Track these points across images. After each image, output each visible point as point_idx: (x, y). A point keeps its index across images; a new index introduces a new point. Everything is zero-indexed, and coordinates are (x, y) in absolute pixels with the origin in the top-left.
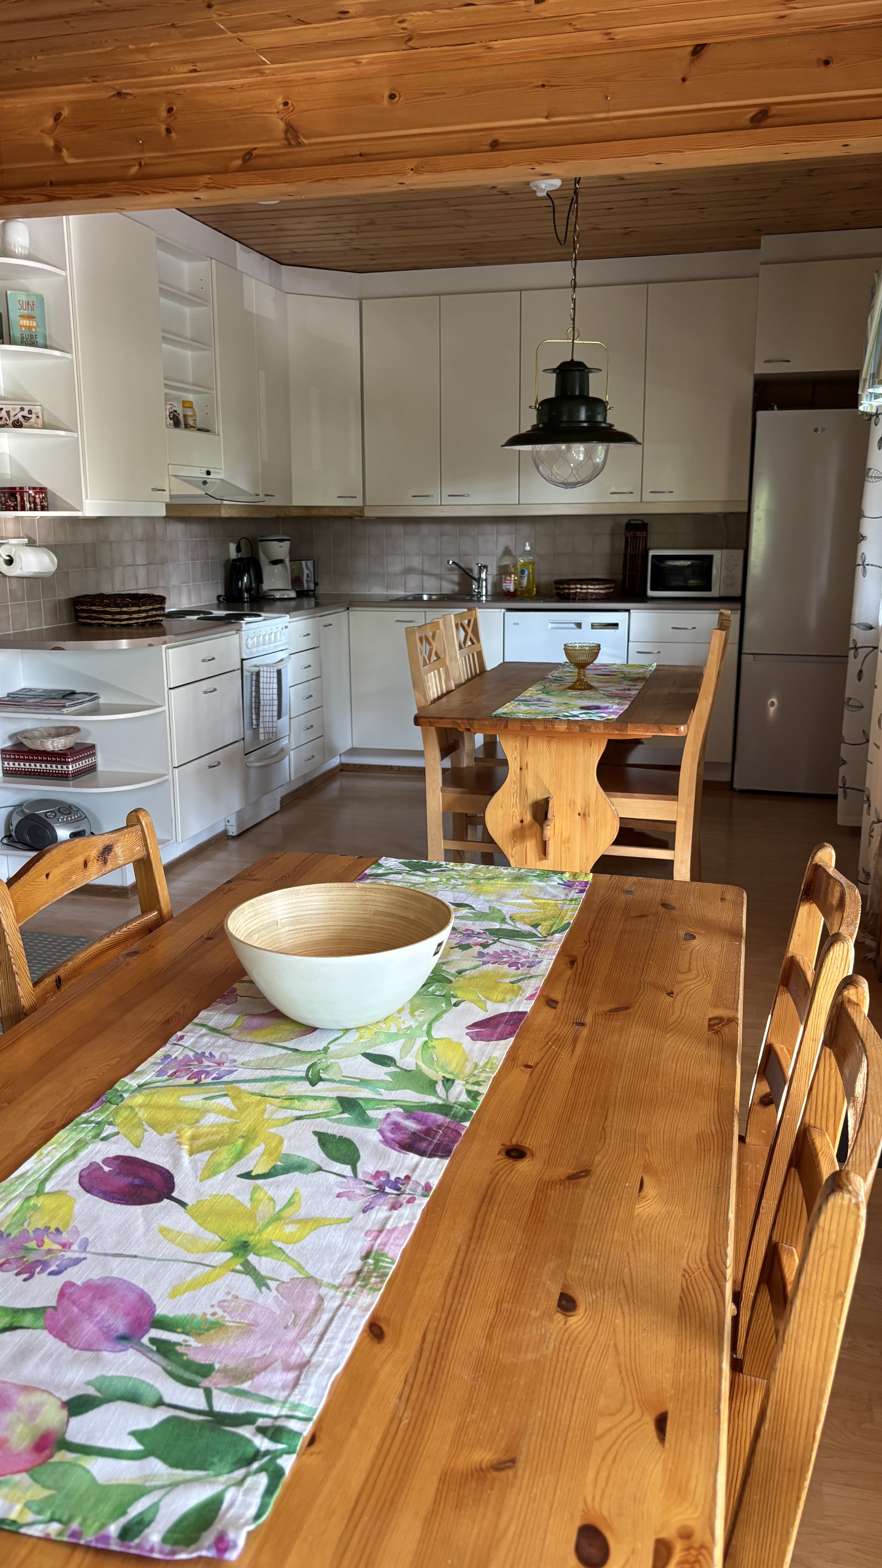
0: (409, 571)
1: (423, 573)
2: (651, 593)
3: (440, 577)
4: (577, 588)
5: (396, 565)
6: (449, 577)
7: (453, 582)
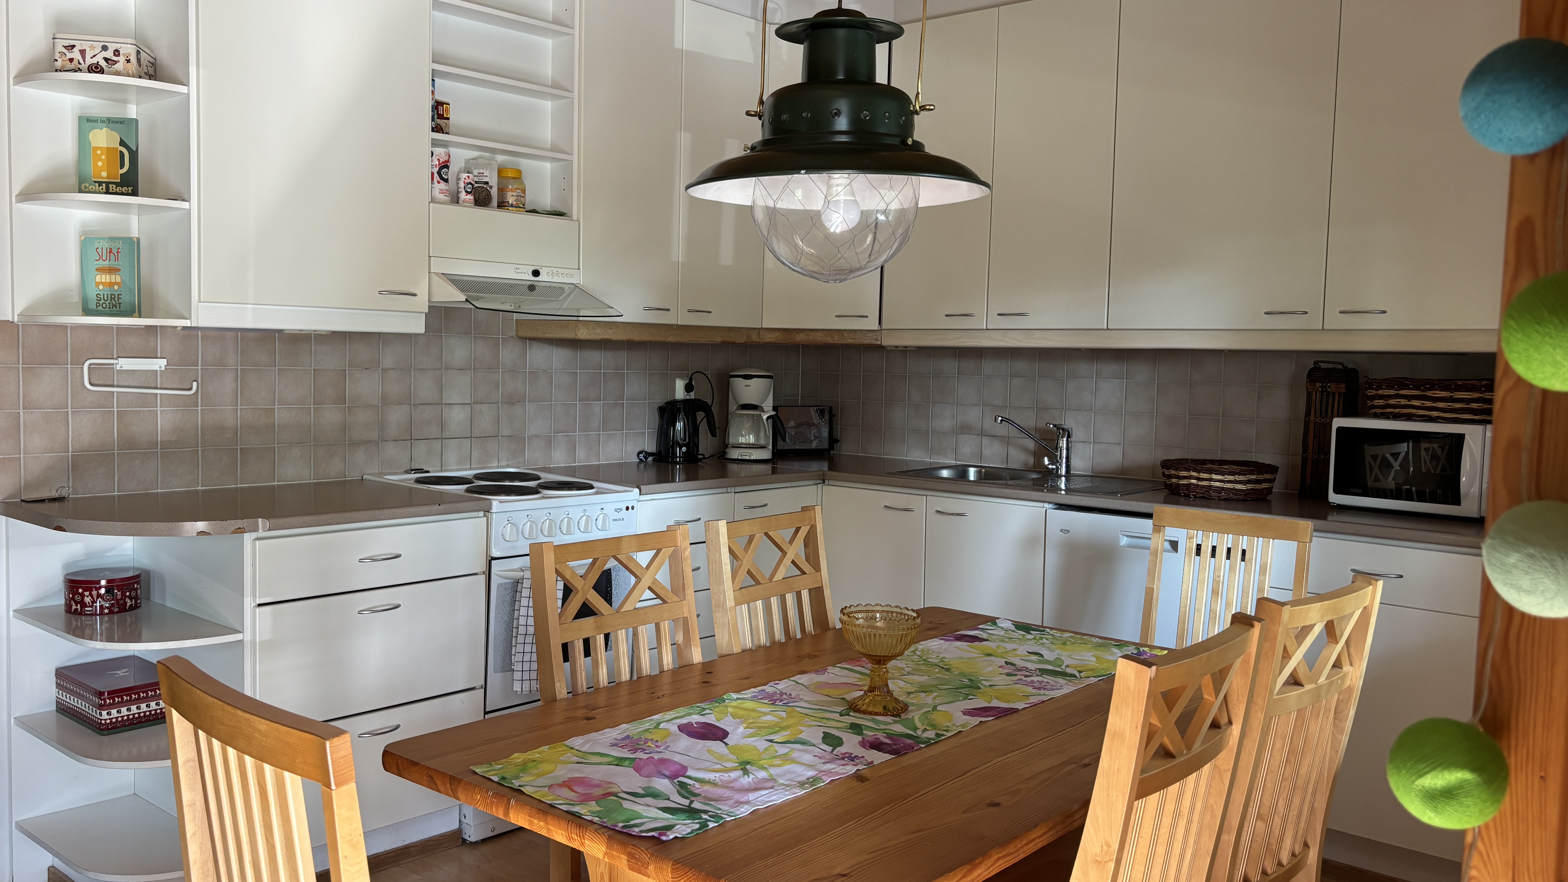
0: (965, 429)
1: (982, 433)
2: (1334, 498)
3: (1006, 441)
4: (1191, 477)
5: (944, 419)
6: (1020, 441)
7: (1025, 450)
